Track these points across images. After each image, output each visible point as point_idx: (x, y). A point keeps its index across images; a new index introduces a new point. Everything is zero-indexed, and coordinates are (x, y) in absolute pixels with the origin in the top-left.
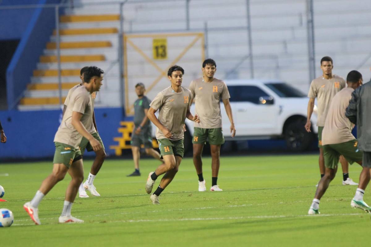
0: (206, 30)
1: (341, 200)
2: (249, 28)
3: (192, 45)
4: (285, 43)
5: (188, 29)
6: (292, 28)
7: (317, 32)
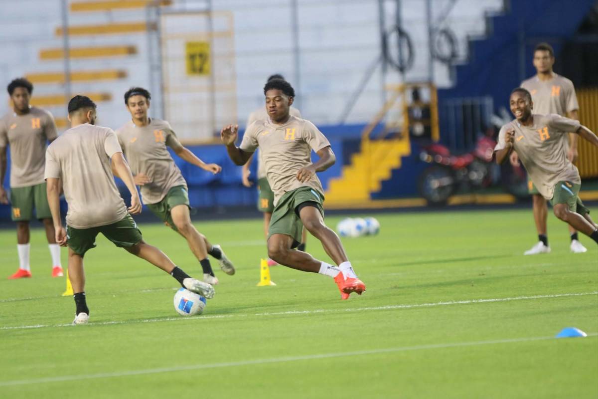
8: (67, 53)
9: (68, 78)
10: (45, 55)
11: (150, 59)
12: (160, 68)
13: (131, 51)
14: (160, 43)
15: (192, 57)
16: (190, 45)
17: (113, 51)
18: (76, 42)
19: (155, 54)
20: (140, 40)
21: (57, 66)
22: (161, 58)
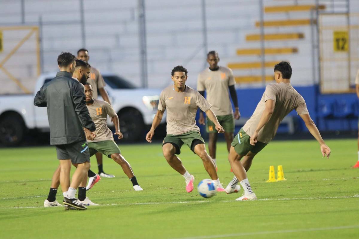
0: (41, 24)
1: (171, 189)
2: (82, 22)
3: (27, 38)
4: (117, 37)
5: (23, 22)
6: (125, 22)
7: (149, 26)
8: (263, 37)
9: (263, 52)
10: (249, 38)
11: (313, 41)
12: (318, 47)
13: (301, 36)
14: (318, 31)
15: (337, 40)
16: (336, 33)
17: (289, 36)
18: (268, 30)
19: (315, 38)
20: (306, 30)
21: (256, 45)
22: (318, 41)
